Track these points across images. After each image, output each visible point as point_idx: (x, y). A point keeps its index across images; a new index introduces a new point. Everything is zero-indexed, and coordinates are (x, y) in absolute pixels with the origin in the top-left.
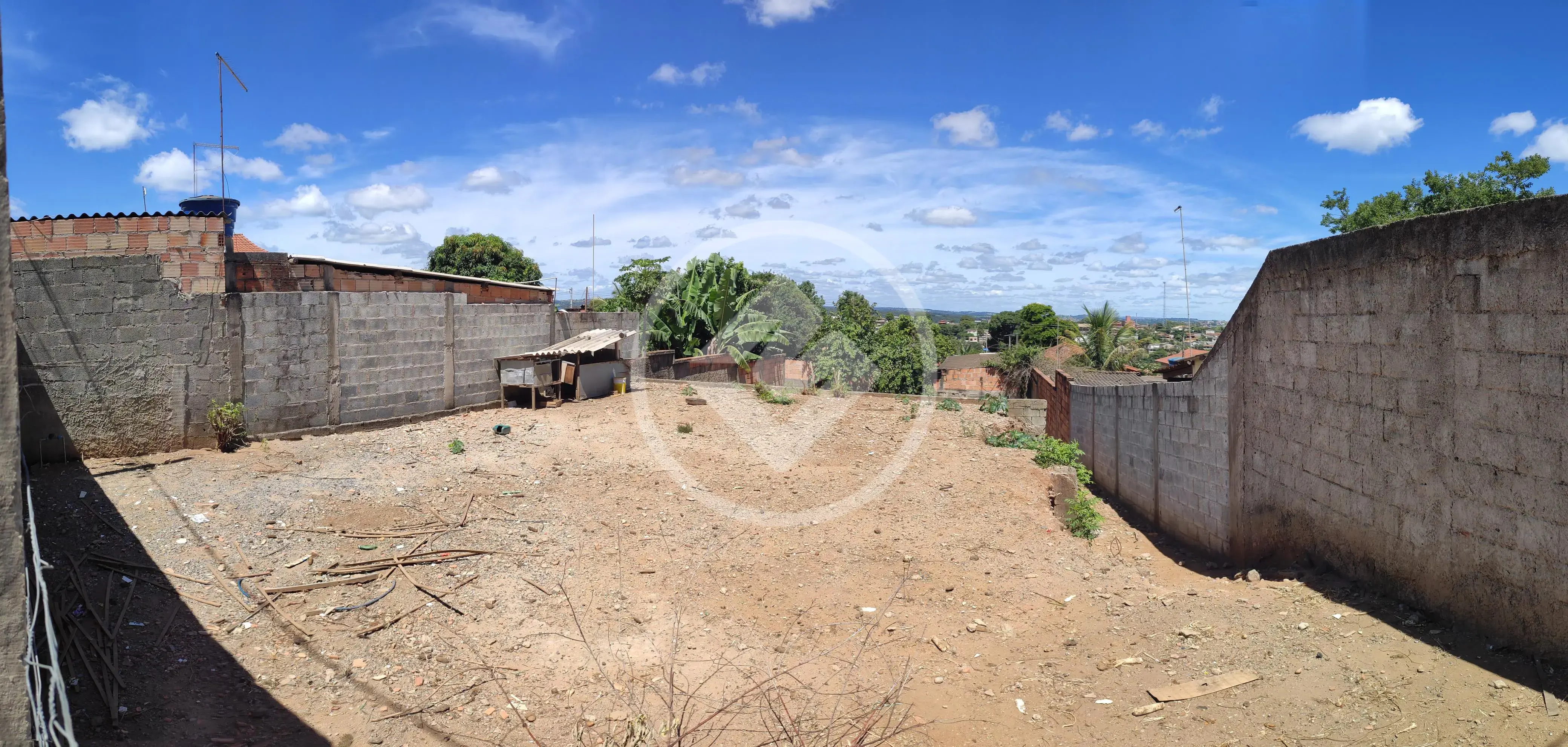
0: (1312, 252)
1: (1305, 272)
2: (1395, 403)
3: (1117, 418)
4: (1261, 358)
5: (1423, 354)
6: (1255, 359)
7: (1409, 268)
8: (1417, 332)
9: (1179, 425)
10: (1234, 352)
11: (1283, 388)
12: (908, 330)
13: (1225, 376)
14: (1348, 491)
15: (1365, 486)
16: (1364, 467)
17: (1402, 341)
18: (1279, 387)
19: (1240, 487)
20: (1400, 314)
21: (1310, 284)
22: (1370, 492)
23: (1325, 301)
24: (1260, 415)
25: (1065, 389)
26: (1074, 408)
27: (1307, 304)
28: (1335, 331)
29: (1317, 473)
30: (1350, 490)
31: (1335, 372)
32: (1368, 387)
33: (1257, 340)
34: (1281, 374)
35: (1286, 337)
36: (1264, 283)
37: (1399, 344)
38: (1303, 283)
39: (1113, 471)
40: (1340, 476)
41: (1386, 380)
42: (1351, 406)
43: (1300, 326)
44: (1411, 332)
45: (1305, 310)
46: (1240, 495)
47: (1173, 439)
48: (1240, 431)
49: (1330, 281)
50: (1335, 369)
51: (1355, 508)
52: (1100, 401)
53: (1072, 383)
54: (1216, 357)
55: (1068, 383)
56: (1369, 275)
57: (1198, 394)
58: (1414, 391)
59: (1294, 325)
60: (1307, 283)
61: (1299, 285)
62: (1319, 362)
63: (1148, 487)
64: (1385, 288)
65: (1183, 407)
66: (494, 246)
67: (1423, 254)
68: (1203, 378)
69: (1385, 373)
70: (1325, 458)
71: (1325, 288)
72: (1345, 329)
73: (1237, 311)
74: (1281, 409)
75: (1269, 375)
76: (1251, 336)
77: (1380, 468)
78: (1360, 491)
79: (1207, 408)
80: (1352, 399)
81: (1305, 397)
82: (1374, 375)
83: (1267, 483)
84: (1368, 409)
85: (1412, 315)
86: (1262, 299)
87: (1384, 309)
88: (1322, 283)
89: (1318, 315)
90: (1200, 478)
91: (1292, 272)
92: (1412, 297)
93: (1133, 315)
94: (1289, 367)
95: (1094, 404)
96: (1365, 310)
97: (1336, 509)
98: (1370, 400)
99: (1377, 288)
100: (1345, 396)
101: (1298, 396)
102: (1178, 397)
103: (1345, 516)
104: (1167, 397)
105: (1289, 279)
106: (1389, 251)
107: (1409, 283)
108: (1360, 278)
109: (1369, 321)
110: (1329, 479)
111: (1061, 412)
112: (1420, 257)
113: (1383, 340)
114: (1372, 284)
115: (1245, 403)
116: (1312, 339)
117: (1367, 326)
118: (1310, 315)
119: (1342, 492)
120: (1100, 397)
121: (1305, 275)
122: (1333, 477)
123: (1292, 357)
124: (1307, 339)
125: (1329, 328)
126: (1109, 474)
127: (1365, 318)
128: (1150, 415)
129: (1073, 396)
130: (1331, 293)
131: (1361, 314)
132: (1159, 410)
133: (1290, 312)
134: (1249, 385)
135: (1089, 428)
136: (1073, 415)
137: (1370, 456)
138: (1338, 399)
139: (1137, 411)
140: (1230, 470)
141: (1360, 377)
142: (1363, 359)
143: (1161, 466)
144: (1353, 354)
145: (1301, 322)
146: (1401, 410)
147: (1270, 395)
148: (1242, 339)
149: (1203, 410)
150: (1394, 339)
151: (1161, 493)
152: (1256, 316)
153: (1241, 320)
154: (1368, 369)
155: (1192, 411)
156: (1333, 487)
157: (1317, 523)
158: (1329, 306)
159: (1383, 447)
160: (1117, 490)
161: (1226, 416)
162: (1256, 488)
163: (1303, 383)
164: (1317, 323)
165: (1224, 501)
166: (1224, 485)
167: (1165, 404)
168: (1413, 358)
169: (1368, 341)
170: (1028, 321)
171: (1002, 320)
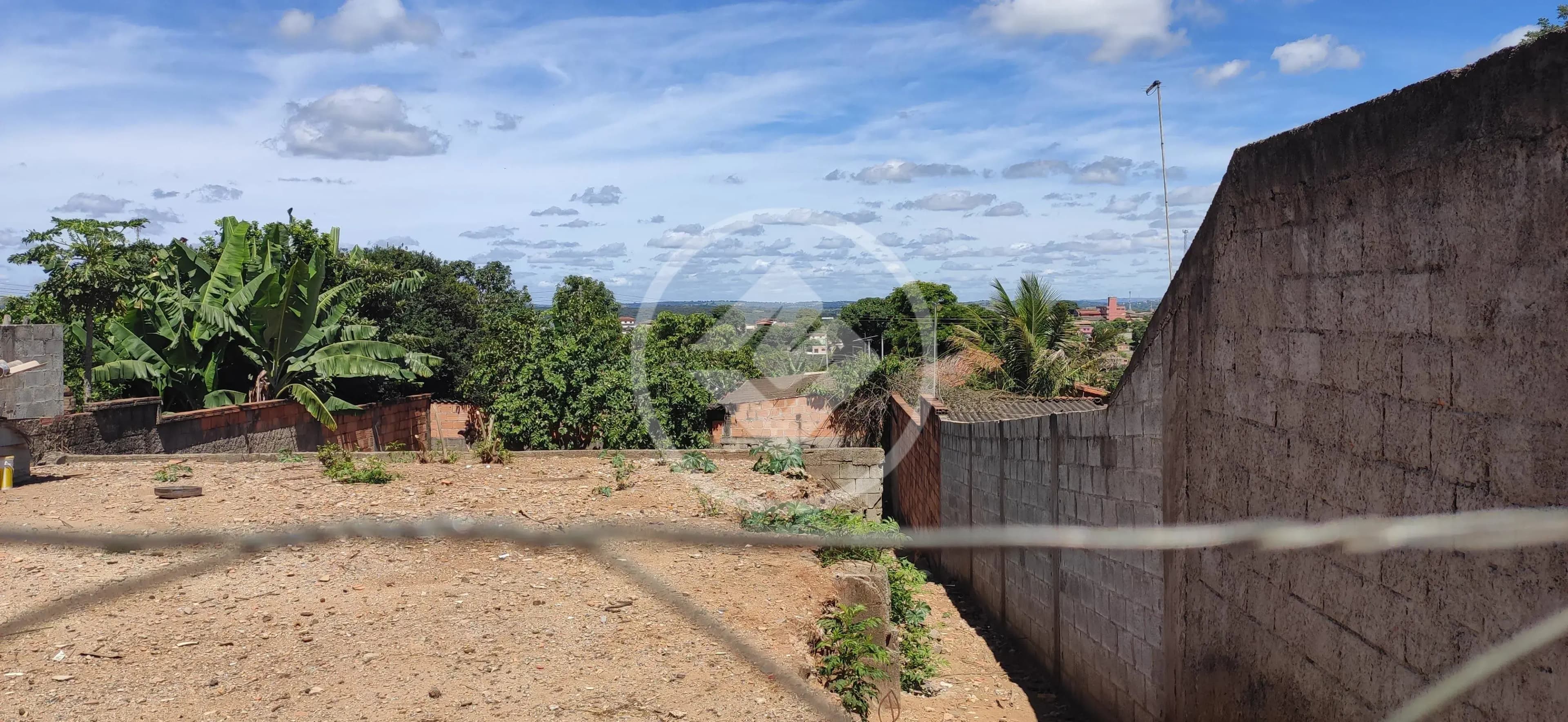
0: (1314, 144)
1: (1301, 187)
2: (1481, 471)
3: (1002, 478)
4: (1217, 364)
5: (1549, 360)
6: (1207, 366)
7: (1520, 162)
8: (1535, 310)
9: (1088, 489)
10: (1173, 353)
11: (1255, 424)
12: (674, 339)
13: (1158, 396)
14: (1375, 652)
15: (1412, 648)
16: (1410, 606)
17: (1500, 331)
18: (1248, 421)
19: (1179, 615)
20: (1496, 267)
21: (1312, 211)
22: (1421, 664)
23: (1340, 245)
24: (1215, 474)
25: (934, 427)
26: (944, 462)
27: (1305, 253)
28: (1359, 308)
29: (1316, 602)
30: (1381, 651)
31: (1356, 393)
32: (1422, 430)
33: (1210, 328)
34: (1252, 395)
35: (1264, 322)
36: (1225, 216)
37: (1493, 338)
38: (1298, 210)
39: (998, 574)
40: (1359, 615)
41: (1463, 417)
42: (1387, 469)
43: (1290, 298)
44: (1521, 310)
45: (1301, 266)
46: (1179, 629)
47: (1079, 517)
48: (1180, 503)
49: (1350, 203)
50: (1355, 388)
51: (1388, 693)
52: (979, 449)
53: (943, 418)
54: (1145, 362)
55: (938, 419)
56: (1430, 184)
57: (1116, 432)
58: (1526, 446)
59: (1279, 296)
60: (1305, 209)
61: (1290, 215)
62: (1326, 372)
63: (1044, 603)
64: (1464, 211)
65: (1094, 457)
67: (1553, 124)
68: (1124, 403)
69: (1460, 401)
70: (1332, 575)
71: (1341, 218)
72: (1378, 301)
73: (1178, 274)
74: (1250, 464)
75: (1232, 396)
76: (1200, 323)
77: (1443, 613)
78: (1400, 655)
79: (1130, 459)
80: (1390, 454)
81: (1296, 444)
82: (1435, 406)
83: (1224, 611)
84: (1422, 479)
85: (1525, 271)
86: (1220, 247)
87: (1460, 261)
88: (1336, 207)
89: (1324, 276)
90: (1119, 592)
91: (1277, 190)
92: (1526, 228)
94: (1267, 382)
95: (972, 455)
96: (1421, 263)
97: (1352, 685)
98: (1427, 461)
99: (1446, 212)
100: (1375, 446)
101: (1283, 441)
102: (1087, 439)
103: (1369, 706)
104: (1071, 438)
105: (1271, 204)
106: (1474, 126)
107: (1519, 195)
108: (1411, 192)
109: (1428, 285)
110: (1341, 619)
111: (929, 470)
112: (1547, 131)
113: (1457, 329)
114: (1436, 204)
115: (1189, 450)
116: (1313, 324)
117: (1423, 297)
118: (1311, 276)
119: (1364, 651)
120: (979, 440)
121: (1302, 194)
122: (1347, 617)
123: (1274, 363)
124: (1302, 326)
125: (1346, 301)
126: (992, 579)
127: (1419, 281)
128: (1047, 471)
129: (944, 441)
130: (1352, 228)
131: (1413, 271)
132: (1059, 463)
133: (1271, 271)
134: (1194, 415)
135: (965, 499)
136: (944, 473)
137: (1422, 583)
138: (1360, 452)
139: (1029, 465)
140: (1165, 579)
141: (1406, 408)
142: (1414, 368)
143: (1063, 566)
144: (1394, 356)
145: (1292, 291)
146: (1493, 489)
147: (1232, 436)
148: (1186, 328)
149: (1124, 462)
150: (1481, 326)
151: (1063, 617)
152: (1210, 281)
153: (1185, 290)
154: (1425, 392)
155: (1108, 465)
156: (1346, 636)
157: (1314, 711)
158: (1348, 256)
159: (1452, 568)
160: (1003, 613)
161: (1160, 475)
162: (1206, 618)
163: (1294, 414)
164: (1323, 292)
165: (1156, 641)
166: (1156, 608)
167: (1069, 452)
168: (1524, 369)
169: (1425, 330)
170: (904, 313)
171: (861, 314)
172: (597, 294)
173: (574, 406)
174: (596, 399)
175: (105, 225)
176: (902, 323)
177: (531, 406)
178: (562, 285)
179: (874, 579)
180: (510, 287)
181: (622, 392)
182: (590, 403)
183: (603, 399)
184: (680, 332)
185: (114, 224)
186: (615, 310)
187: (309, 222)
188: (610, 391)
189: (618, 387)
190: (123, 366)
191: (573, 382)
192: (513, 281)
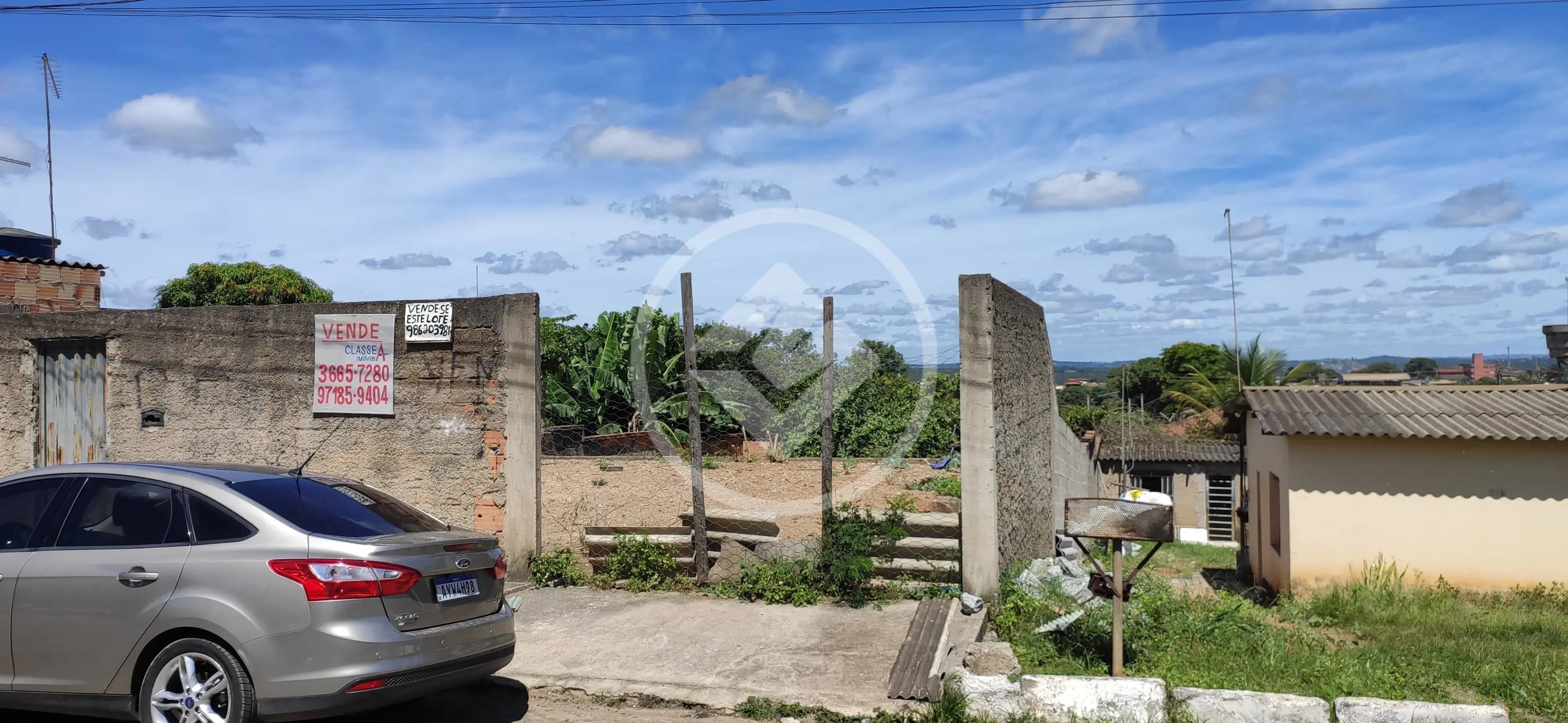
66: (290, 285)
93: (1488, 353)
170: (1174, 372)
171: (1141, 373)
172: (887, 357)
173: (846, 442)
174: (863, 437)
175: (553, 320)
176: (1171, 381)
177: (813, 442)
178: (858, 348)
179: (951, 504)
180: (812, 351)
181: (881, 432)
182: (857, 439)
183: (867, 438)
184: (944, 388)
185: (558, 319)
186: (904, 370)
187: (660, 310)
188: (872, 431)
189: (879, 428)
190: (554, 408)
191: (844, 424)
192: (815, 346)
